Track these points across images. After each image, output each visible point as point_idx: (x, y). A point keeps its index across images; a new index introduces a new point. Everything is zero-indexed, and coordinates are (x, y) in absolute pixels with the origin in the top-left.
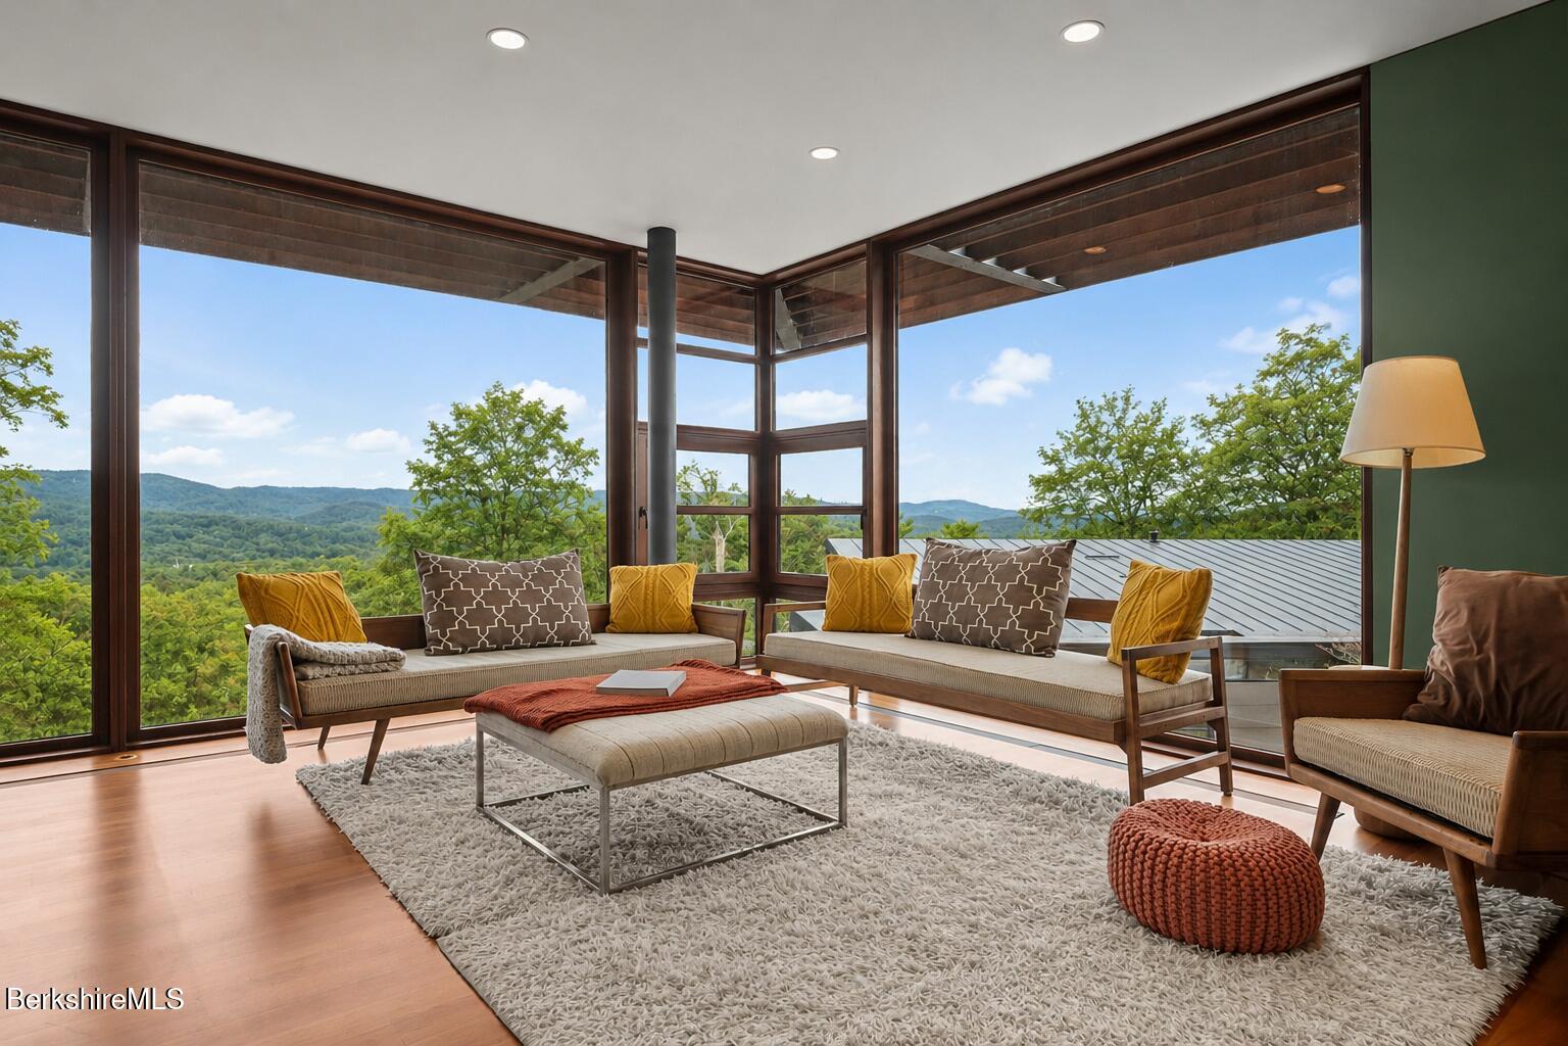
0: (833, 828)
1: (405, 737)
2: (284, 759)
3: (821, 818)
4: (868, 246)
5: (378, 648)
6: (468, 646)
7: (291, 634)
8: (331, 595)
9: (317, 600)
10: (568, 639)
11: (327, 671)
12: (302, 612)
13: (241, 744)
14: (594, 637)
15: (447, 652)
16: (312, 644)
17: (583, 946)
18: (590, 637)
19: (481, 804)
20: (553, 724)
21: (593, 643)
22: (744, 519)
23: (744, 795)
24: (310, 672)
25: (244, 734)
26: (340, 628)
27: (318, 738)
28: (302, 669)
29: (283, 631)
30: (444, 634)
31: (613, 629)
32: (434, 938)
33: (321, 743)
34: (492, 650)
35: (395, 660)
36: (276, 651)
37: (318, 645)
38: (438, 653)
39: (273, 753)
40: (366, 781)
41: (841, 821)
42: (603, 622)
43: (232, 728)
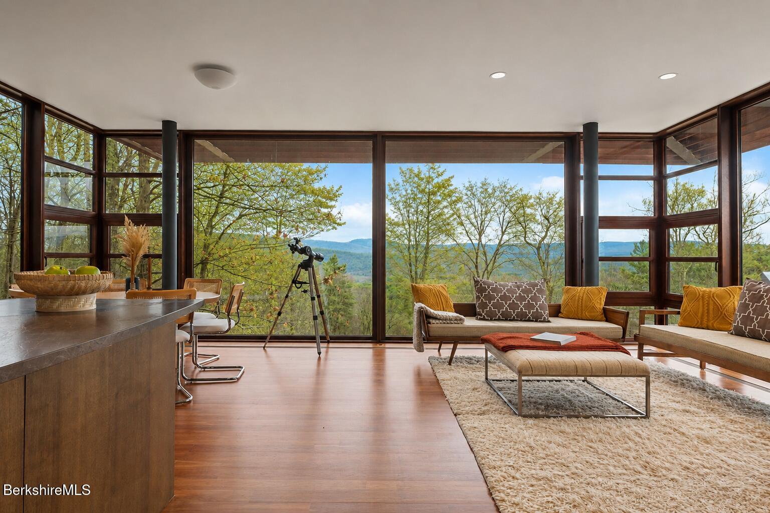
0: (641, 418)
1: (462, 351)
2: (423, 351)
3: (637, 412)
4: (718, 110)
5: (455, 315)
6: (491, 317)
7: (426, 307)
8: (441, 293)
9: (437, 296)
10: (537, 318)
11: (437, 321)
12: (432, 300)
13: (412, 346)
14: (550, 319)
15: (484, 319)
16: (432, 311)
17: (504, 429)
18: (548, 319)
19: (487, 379)
20: (506, 349)
21: (549, 322)
22: (647, 263)
23: (605, 396)
24: (431, 320)
25: (412, 343)
26: (444, 307)
27: (438, 347)
28: (428, 319)
29: (423, 305)
30: (483, 312)
31: (562, 316)
32: (455, 415)
33: (439, 350)
34: (503, 320)
35: (461, 319)
36: (421, 312)
37: (436, 312)
38: (481, 319)
39: (420, 349)
40: (450, 364)
41: (646, 415)
42: (556, 312)
43: (408, 340)
